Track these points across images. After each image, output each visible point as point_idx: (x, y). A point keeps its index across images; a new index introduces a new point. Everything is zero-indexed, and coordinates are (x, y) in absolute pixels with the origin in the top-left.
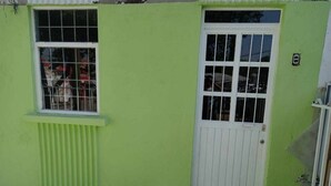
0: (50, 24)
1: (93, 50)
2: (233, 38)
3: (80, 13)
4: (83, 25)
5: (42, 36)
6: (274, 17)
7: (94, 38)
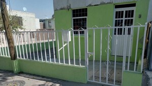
0: (76, 13)
1: (86, 18)
2: (123, 12)
3: (83, 9)
4: (83, 12)
5: (74, 16)
6: (134, 5)
7: (86, 16)
